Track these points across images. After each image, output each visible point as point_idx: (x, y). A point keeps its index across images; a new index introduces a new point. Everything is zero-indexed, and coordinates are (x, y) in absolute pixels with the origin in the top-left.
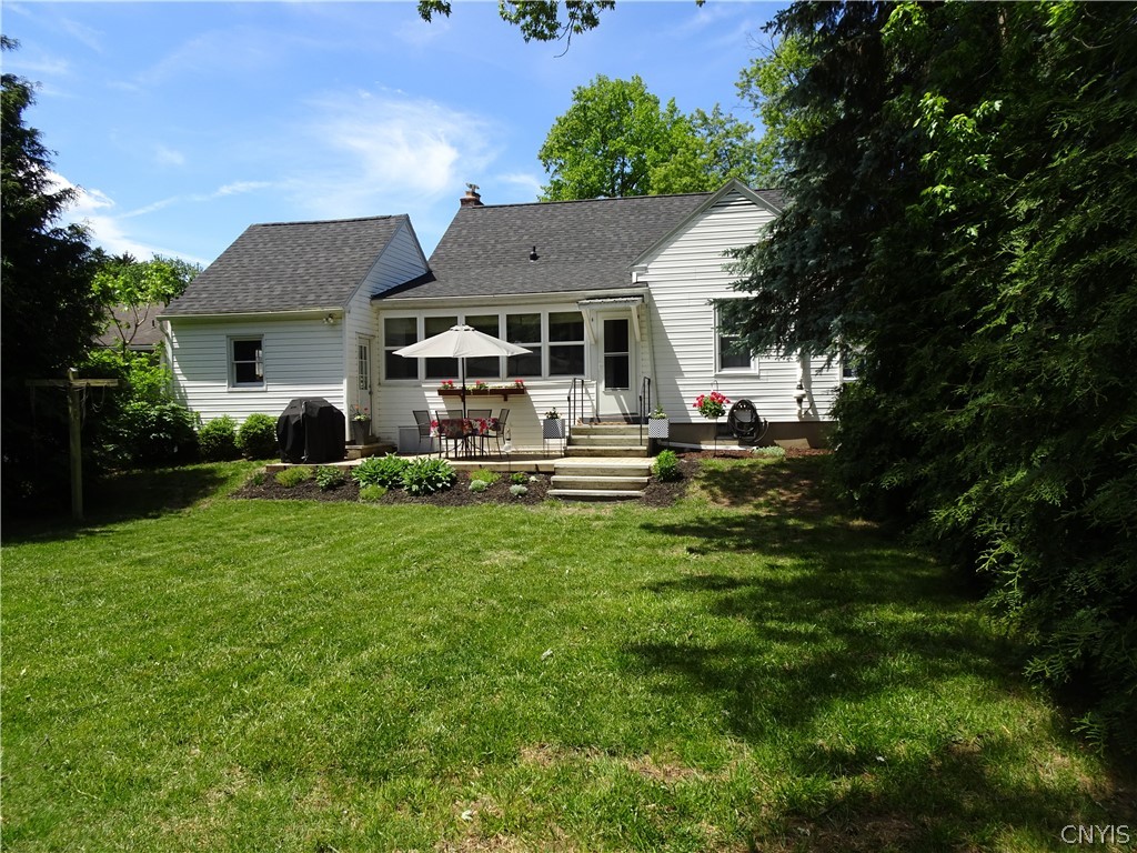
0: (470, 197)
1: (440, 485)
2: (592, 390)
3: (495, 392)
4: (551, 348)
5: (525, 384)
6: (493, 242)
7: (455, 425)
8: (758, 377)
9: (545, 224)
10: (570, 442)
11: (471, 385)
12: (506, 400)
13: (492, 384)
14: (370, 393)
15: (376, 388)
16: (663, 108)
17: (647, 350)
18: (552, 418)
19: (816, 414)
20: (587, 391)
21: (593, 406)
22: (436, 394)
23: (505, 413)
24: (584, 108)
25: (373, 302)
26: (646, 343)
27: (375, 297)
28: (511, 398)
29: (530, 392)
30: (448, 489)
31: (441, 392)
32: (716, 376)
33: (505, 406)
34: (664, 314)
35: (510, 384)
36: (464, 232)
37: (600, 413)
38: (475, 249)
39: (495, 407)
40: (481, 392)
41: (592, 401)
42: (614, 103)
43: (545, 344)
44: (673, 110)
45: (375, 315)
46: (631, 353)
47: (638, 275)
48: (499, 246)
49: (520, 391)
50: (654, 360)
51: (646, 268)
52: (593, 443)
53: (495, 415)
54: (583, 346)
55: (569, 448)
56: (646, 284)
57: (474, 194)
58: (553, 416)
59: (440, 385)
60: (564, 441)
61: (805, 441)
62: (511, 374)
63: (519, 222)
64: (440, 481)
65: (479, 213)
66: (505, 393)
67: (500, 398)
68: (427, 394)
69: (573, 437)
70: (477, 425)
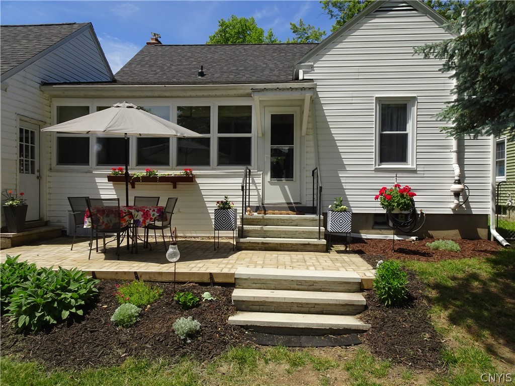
0: (154, 41)
1: (65, 314)
2: (258, 180)
3: (164, 179)
4: (220, 139)
5: (194, 172)
6: (169, 65)
7: (112, 216)
8: (414, 171)
9: (209, 56)
10: (242, 234)
11: (141, 172)
12: (175, 187)
13: (161, 172)
14: (39, 178)
15: (45, 173)
16: (266, 34)
17: (312, 143)
18: (223, 208)
19: (469, 207)
20: (253, 181)
21: (258, 195)
22: (106, 180)
23: (172, 202)
24: (224, 31)
25: (44, 88)
26: (311, 137)
27: (44, 84)
28: (180, 186)
29: (198, 181)
30: (79, 319)
31: (110, 179)
32: (377, 170)
33: (173, 194)
34: (328, 110)
35: (179, 172)
36: (147, 58)
37: (266, 202)
38: (154, 69)
39: (163, 194)
40: (150, 179)
41: (257, 190)
42: (240, 30)
43: (214, 135)
44: (271, 35)
45: (47, 102)
46: (296, 146)
47: (304, 73)
48: (173, 67)
49: (189, 179)
50: (318, 153)
51: (312, 67)
52: (265, 234)
53: (162, 204)
54: (250, 139)
55: (242, 240)
56: (311, 80)
57: (157, 40)
58: (224, 206)
59: (110, 172)
60: (236, 234)
61: (456, 232)
62: (180, 163)
63: (189, 54)
64: (68, 307)
65: (159, 48)
66: (174, 181)
67: (169, 186)
68: (98, 180)
69: (246, 227)
70: (139, 216)
